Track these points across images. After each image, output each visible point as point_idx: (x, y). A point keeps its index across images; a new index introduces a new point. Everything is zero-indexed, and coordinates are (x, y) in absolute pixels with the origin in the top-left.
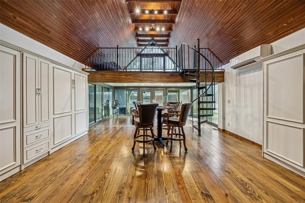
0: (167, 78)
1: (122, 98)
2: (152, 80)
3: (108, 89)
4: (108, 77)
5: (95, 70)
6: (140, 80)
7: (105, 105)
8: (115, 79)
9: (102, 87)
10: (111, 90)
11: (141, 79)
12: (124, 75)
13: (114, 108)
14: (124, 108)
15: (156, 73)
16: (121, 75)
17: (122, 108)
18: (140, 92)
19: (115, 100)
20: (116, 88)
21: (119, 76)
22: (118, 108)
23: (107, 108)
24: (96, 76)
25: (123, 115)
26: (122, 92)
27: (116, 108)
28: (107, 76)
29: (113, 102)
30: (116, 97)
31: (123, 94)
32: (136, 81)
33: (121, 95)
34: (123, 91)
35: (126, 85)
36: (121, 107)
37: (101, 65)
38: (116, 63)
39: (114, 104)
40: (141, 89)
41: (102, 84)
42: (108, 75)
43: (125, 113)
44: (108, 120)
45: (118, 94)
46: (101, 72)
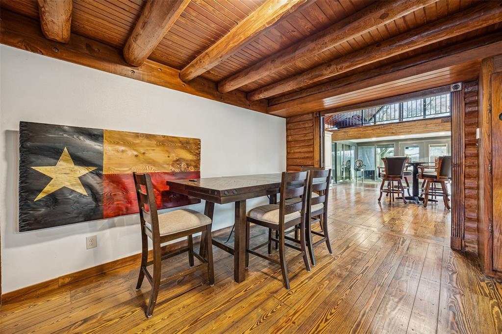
0: (436, 126)
1: (368, 157)
2: (411, 132)
3: (349, 147)
4: (352, 134)
5: (336, 129)
6: (393, 133)
7: (346, 166)
8: (359, 135)
9: (343, 145)
10: (353, 148)
11: (394, 131)
12: (370, 130)
13: (357, 170)
14: (372, 171)
15: (416, 122)
16: (367, 130)
17: (369, 171)
18: (399, 149)
19: (359, 160)
20: (359, 144)
21: (365, 131)
22: (362, 170)
23: (348, 170)
24: (339, 134)
25: (371, 180)
26: (369, 149)
27: (360, 170)
28: (350, 133)
29: (356, 163)
30: (359, 156)
31: (370, 152)
32: (386, 134)
33: (367, 154)
34: (371, 148)
35: (374, 139)
36: (367, 169)
37: (343, 122)
38: (361, 115)
39: (358, 165)
40: (400, 143)
41: (343, 142)
42: (351, 131)
43: (373, 178)
44: (350, 184)
45: (363, 152)
46: (344, 130)
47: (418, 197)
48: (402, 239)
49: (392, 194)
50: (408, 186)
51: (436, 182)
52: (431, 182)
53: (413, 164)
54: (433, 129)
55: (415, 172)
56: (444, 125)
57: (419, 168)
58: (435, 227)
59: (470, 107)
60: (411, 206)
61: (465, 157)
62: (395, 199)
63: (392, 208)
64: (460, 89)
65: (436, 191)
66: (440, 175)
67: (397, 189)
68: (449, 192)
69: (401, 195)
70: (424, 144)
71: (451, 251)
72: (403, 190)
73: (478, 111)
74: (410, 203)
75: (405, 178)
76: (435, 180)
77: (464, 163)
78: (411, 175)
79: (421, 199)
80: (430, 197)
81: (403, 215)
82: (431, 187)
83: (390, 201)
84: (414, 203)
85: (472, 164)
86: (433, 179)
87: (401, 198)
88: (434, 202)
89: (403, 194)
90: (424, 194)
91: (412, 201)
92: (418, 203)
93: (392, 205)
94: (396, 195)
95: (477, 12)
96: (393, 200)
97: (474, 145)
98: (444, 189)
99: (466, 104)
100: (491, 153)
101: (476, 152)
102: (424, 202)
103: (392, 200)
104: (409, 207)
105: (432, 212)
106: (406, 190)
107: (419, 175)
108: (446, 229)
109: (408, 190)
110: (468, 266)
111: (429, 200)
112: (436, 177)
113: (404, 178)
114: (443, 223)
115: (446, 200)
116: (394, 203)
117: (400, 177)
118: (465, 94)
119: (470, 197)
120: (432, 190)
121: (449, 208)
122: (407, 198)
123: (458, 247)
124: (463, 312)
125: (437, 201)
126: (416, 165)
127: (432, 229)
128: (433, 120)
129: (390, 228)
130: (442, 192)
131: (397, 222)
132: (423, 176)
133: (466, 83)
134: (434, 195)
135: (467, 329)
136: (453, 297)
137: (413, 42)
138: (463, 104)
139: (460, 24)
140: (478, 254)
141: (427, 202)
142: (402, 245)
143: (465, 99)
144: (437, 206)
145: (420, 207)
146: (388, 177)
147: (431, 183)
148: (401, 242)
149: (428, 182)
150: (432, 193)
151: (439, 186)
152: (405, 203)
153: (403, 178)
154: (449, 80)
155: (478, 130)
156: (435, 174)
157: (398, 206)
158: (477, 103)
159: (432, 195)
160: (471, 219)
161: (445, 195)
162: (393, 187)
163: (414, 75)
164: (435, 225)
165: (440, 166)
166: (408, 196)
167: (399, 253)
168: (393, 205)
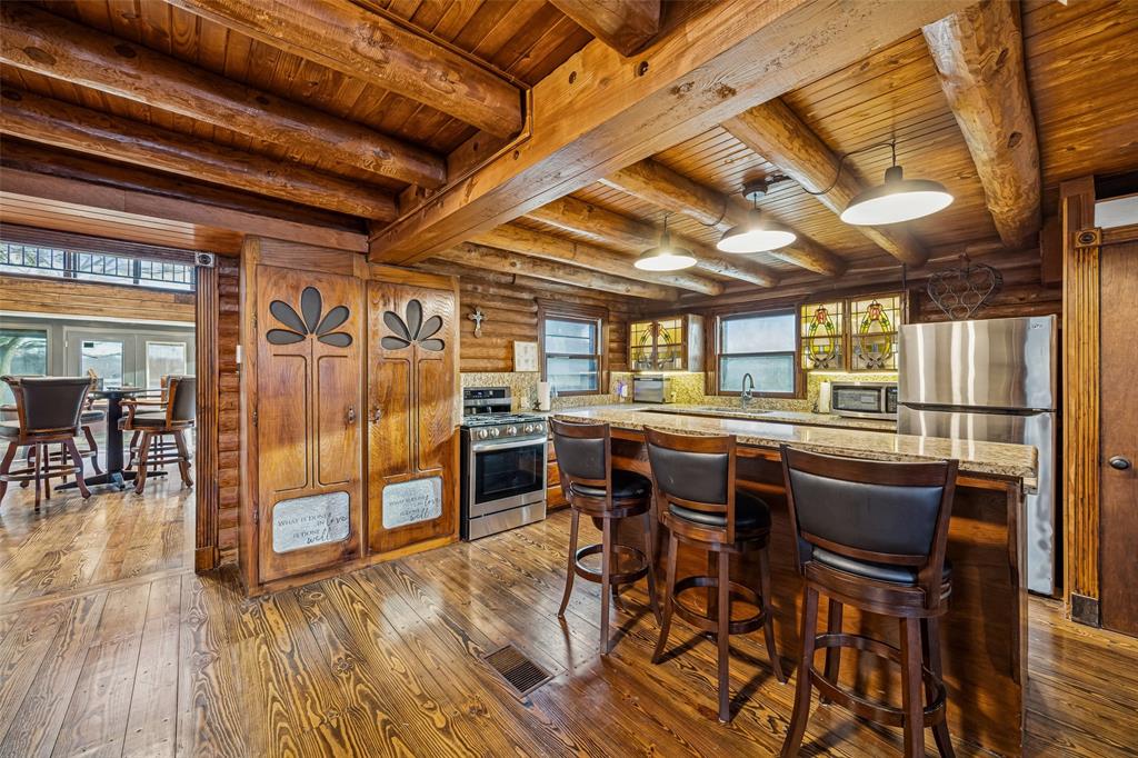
0: (163, 307)
2: (101, 310)
11: (48, 301)
15: (117, 289)
18: (62, 344)
40: (66, 328)
47: (122, 473)
48: (82, 602)
49: (42, 481)
50: (94, 447)
51: (164, 433)
52: (154, 433)
53: (107, 395)
54: (157, 314)
55: (115, 414)
56: (181, 308)
57: (124, 404)
58: (163, 537)
59: (227, 303)
60: (102, 500)
61: (220, 393)
62: (53, 493)
63: (44, 522)
64: (211, 264)
65: (165, 452)
66: (173, 419)
67: (59, 463)
68: (191, 447)
69: (71, 478)
70: (134, 337)
71: (196, 580)
72: (79, 464)
73: (237, 313)
74: (100, 492)
75: (87, 430)
76: (161, 429)
77: (217, 405)
78: (102, 419)
79: (129, 476)
80: (150, 469)
81: (80, 534)
82: (152, 442)
83: (38, 503)
84: (111, 490)
85: (230, 407)
86: (159, 427)
87: (74, 485)
88: (158, 478)
89: (79, 475)
90: (136, 464)
91: (104, 486)
92: (122, 487)
93: (43, 512)
94: (55, 482)
95: (237, 161)
96: (48, 496)
97: (233, 371)
98: (180, 444)
99: (220, 296)
100: (257, 394)
101: (235, 384)
102: (135, 483)
103: (43, 497)
104: (97, 506)
105: (156, 502)
106: (87, 462)
107: (123, 422)
108: (185, 533)
109: (94, 459)
110: (224, 596)
111: (150, 475)
112: (163, 423)
113: (83, 428)
114: (179, 521)
115: (184, 468)
116: (51, 505)
117: (69, 431)
118: (220, 276)
119: (227, 466)
120: (155, 450)
121: (189, 483)
122: (90, 482)
123: (209, 565)
124: (217, 693)
125: (166, 473)
126: (116, 398)
127: (158, 544)
128: (157, 293)
129: (40, 587)
130: (176, 451)
131: (63, 559)
132: (134, 424)
133: (221, 256)
134: (159, 463)
135: (225, 718)
136: (201, 676)
137: (116, 144)
138: (217, 296)
139: (214, 165)
140: (239, 563)
141: (143, 481)
142: (82, 620)
143: (219, 285)
144: (166, 484)
145: (128, 497)
146: (30, 434)
147: (153, 438)
148: (79, 615)
149: (146, 435)
150: (155, 457)
151: (170, 439)
152: (86, 495)
153: (80, 432)
154: (192, 243)
155: (239, 347)
156: (163, 416)
157: (63, 509)
158: (236, 297)
159: (155, 464)
160: (229, 504)
161: (183, 456)
162: (46, 460)
163: (119, 210)
164: (163, 533)
165: (173, 399)
166: (94, 474)
167: (75, 646)
168: (48, 510)
